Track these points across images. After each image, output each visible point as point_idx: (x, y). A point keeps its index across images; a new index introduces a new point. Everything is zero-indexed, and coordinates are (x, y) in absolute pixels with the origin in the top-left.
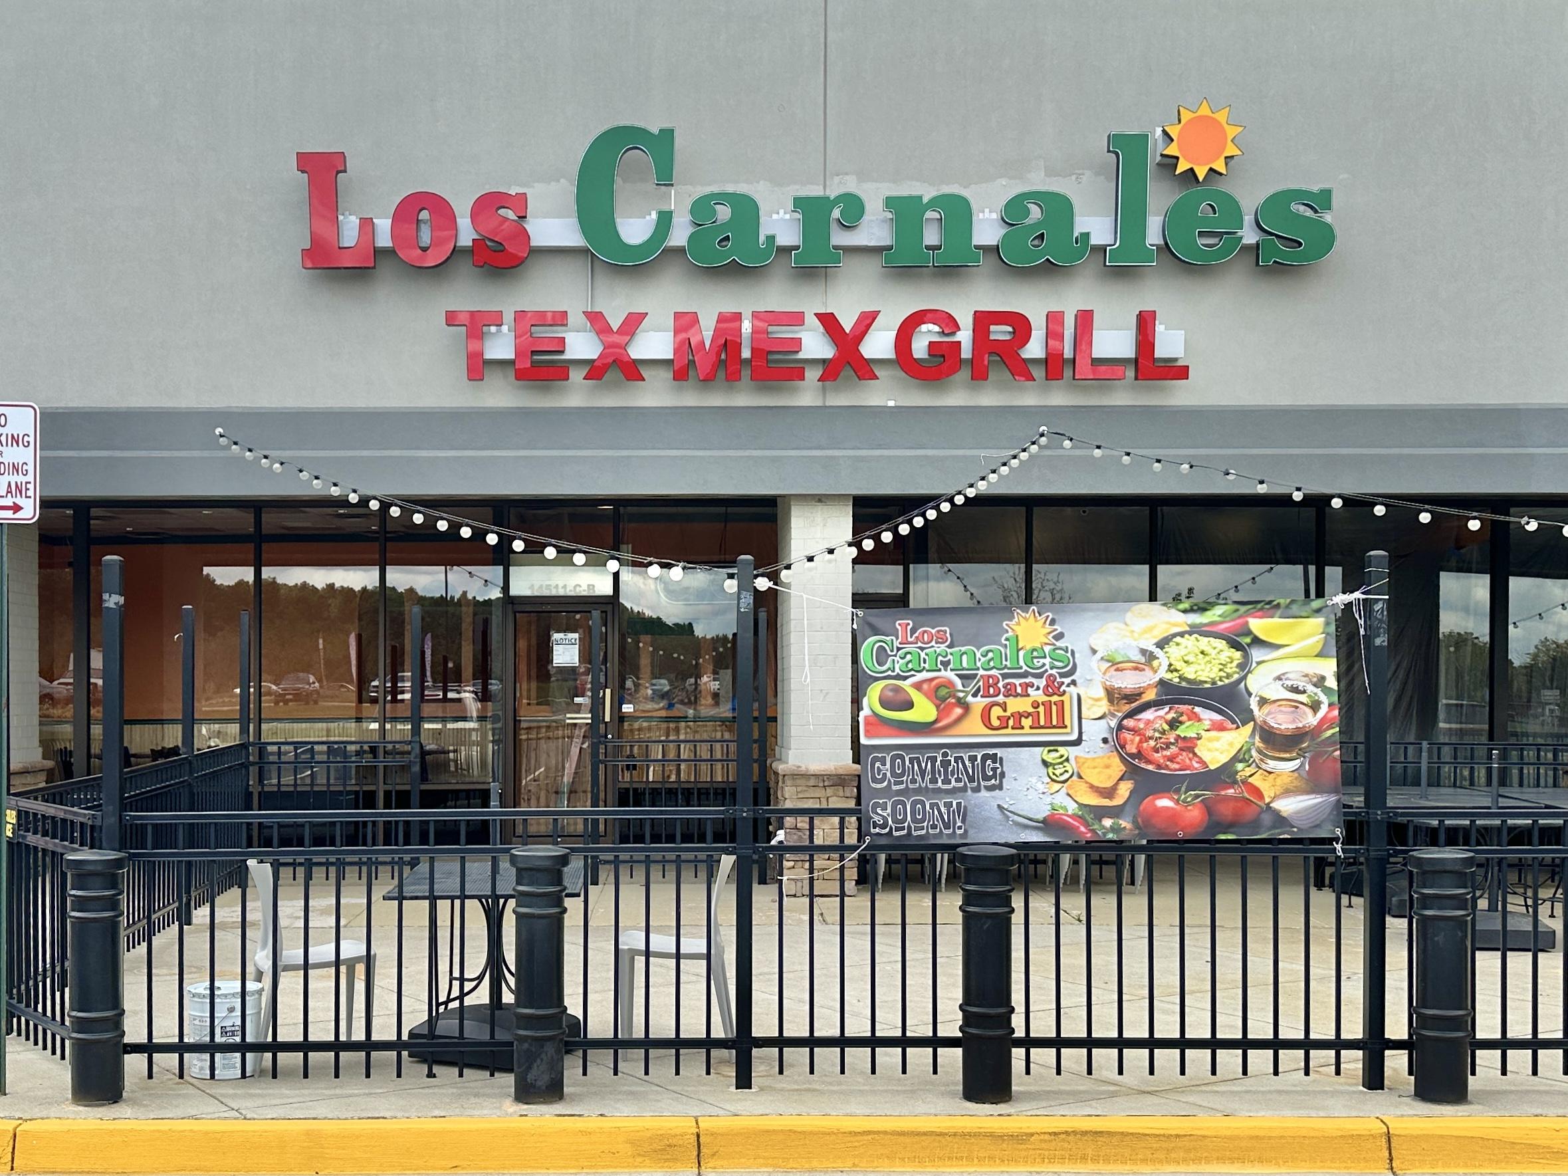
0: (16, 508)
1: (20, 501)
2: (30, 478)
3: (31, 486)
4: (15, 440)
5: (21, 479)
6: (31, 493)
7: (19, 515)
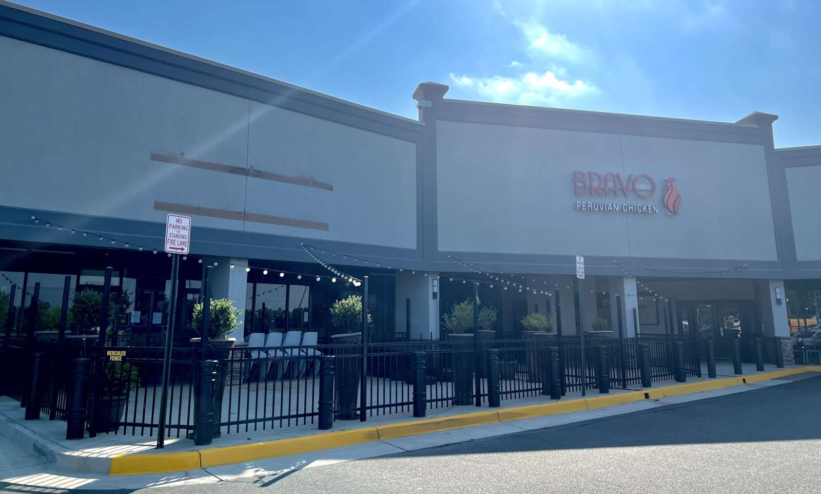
0: (182, 249)
1: (184, 247)
2: (187, 240)
3: (187, 243)
4: (184, 228)
5: (185, 240)
6: (187, 245)
7: (183, 251)
